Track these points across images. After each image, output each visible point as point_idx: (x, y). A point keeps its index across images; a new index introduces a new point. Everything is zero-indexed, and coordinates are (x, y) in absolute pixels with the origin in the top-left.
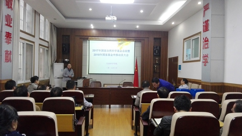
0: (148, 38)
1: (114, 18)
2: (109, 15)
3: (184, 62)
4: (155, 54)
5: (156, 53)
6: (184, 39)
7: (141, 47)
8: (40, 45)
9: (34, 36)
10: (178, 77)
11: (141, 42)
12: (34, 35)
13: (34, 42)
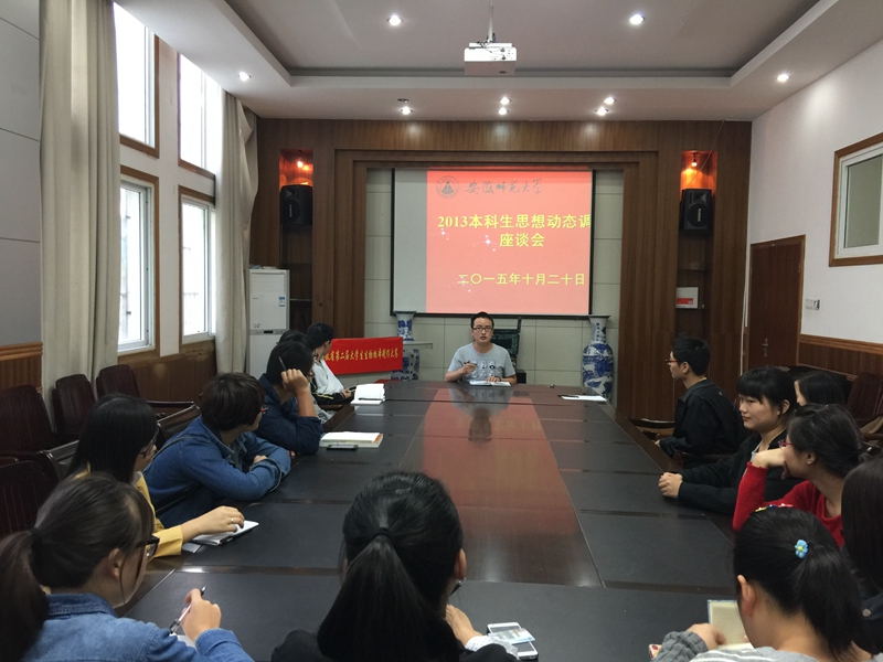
0: (657, 152)
1: (505, 54)
2: (482, 42)
3: (835, 263)
4: (689, 226)
5: (694, 222)
6: (840, 154)
7: (621, 197)
8: (183, 190)
9: (153, 153)
10: (802, 332)
11: (622, 171)
12: (153, 145)
13: (154, 180)
